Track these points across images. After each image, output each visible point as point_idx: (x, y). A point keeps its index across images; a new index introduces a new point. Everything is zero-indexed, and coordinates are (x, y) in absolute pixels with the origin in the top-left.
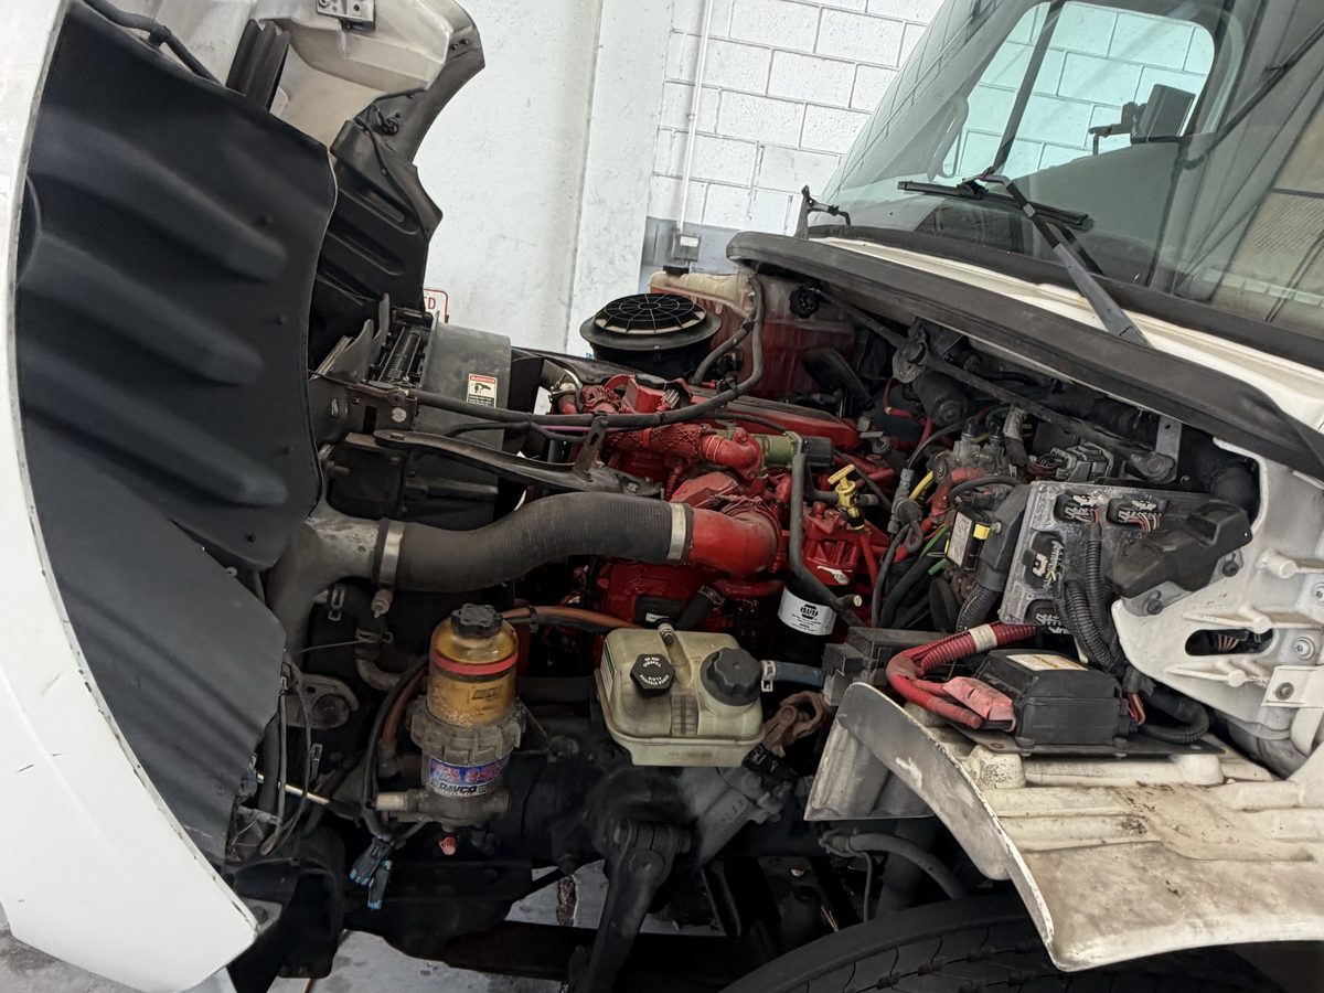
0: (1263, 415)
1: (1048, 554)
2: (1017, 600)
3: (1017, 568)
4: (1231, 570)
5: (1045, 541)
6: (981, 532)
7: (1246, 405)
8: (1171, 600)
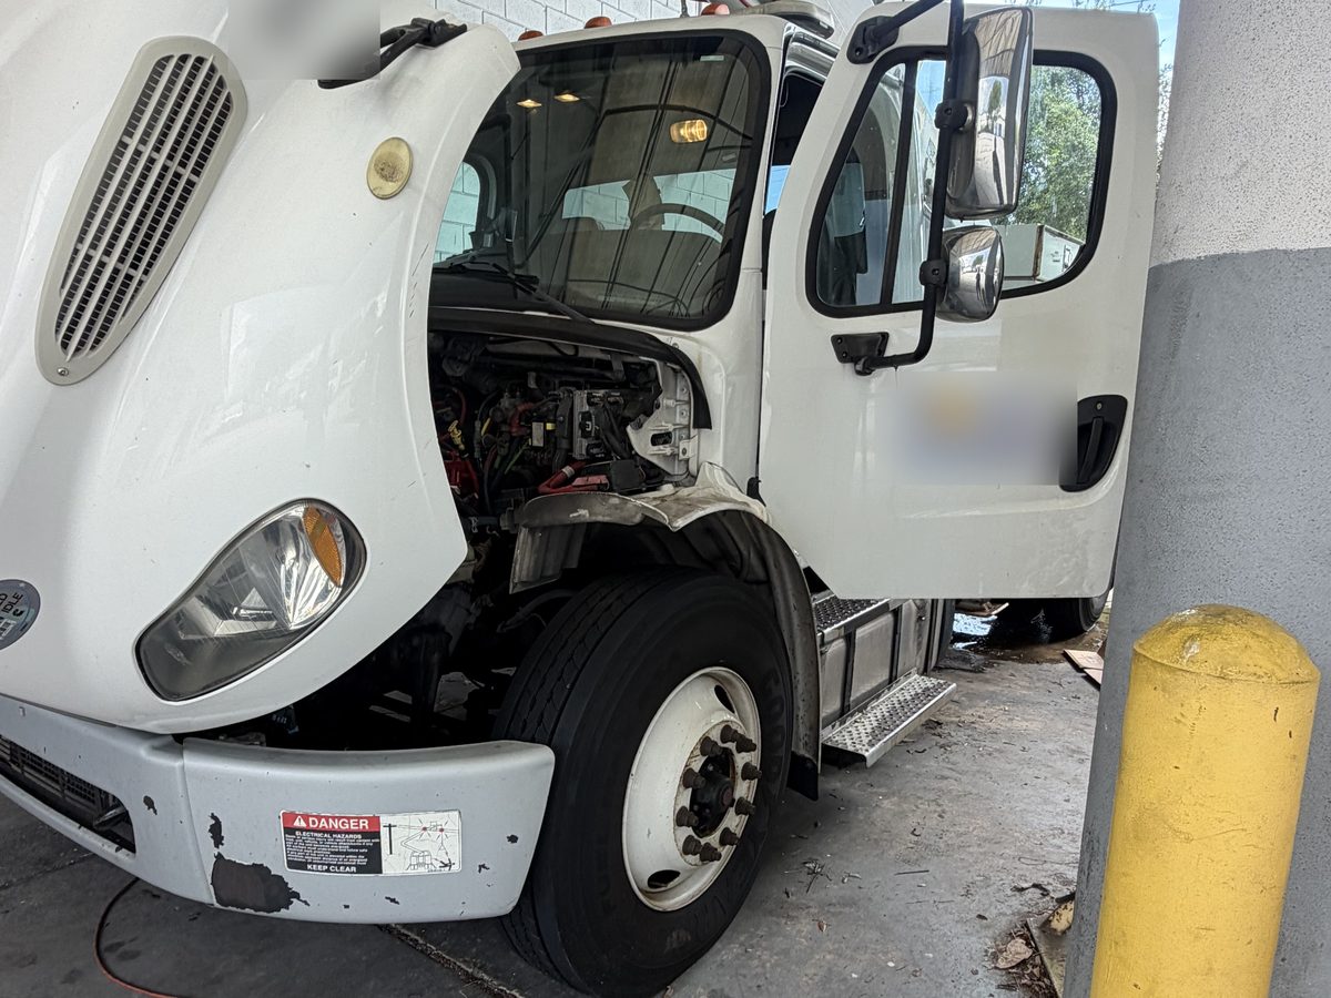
0: (653, 342)
1: (591, 420)
2: (581, 446)
3: (577, 432)
4: (658, 407)
5: (586, 416)
6: (549, 426)
7: (648, 340)
8: (645, 421)
